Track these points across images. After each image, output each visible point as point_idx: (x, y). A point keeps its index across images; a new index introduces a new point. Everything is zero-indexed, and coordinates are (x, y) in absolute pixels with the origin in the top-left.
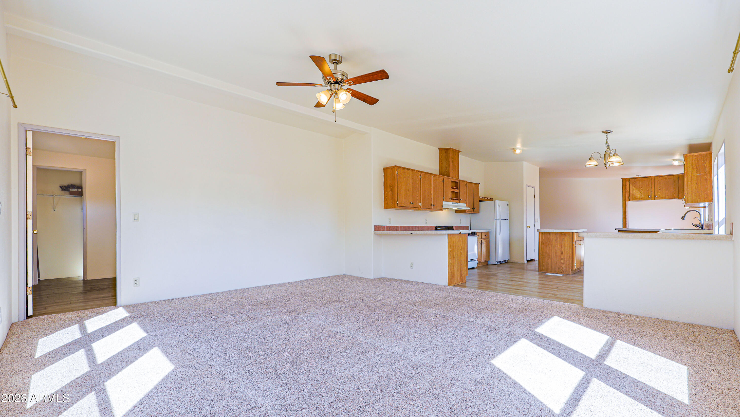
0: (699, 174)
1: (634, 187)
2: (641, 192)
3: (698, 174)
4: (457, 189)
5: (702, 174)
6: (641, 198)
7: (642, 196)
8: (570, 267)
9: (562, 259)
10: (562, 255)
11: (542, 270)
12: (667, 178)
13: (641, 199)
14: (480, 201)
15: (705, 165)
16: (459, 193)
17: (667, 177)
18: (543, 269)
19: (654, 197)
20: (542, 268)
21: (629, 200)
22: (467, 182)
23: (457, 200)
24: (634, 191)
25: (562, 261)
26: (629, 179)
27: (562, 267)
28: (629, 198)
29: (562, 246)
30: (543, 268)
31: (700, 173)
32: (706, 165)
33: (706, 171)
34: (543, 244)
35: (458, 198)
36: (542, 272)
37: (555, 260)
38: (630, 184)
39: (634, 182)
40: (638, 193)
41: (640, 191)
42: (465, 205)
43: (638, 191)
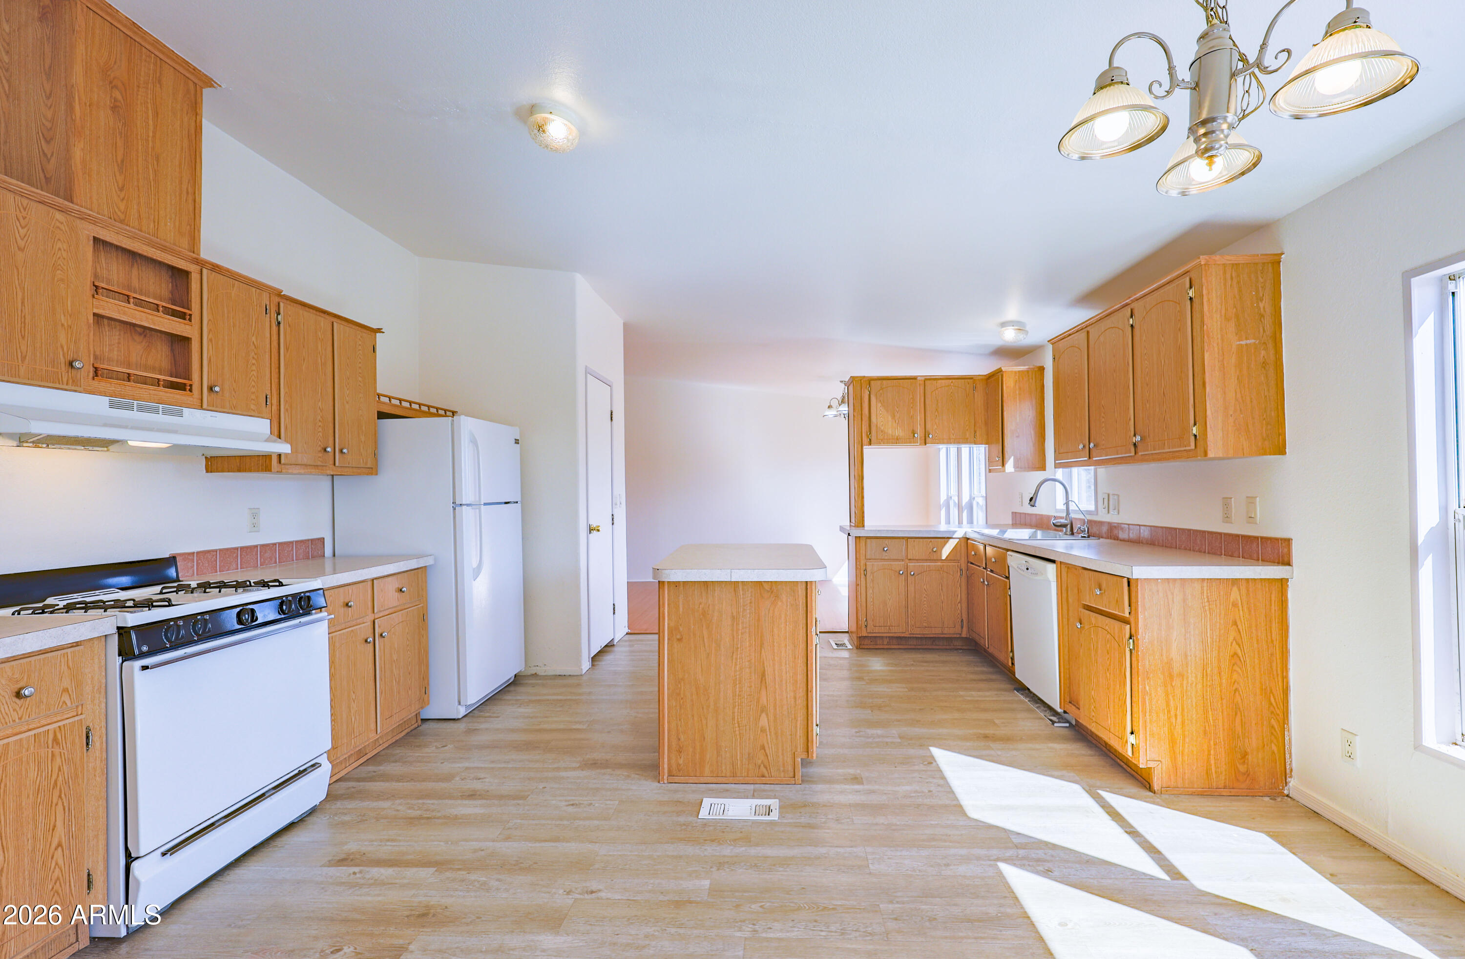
0: (1243, 342)
1: (880, 405)
2: (897, 422)
3: (1241, 342)
4: (182, 316)
5: (1253, 341)
6: (897, 439)
7: (899, 432)
8: (796, 747)
9: (763, 710)
10: (763, 693)
11: (674, 773)
12: (952, 384)
13: (896, 441)
14: (382, 415)
15: (1261, 305)
16: (195, 346)
17: (952, 382)
18: (678, 765)
19: (925, 437)
20: (673, 761)
21: (870, 444)
22: (279, 294)
23: (180, 387)
24: (881, 418)
25: (764, 721)
26: (870, 380)
27: (763, 748)
28: (868, 437)
29: (762, 645)
30: (681, 762)
31: (1247, 339)
32: (1264, 307)
33: (1264, 331)
34: (680, 640)
35: (189, 379)
36: (676, 779)
37: (733, 719)
38: (872, 396)
39: (881, 391)
40: (890, 424)
41: (893, 417)
42: (263, 426)
43: (890, 418)
